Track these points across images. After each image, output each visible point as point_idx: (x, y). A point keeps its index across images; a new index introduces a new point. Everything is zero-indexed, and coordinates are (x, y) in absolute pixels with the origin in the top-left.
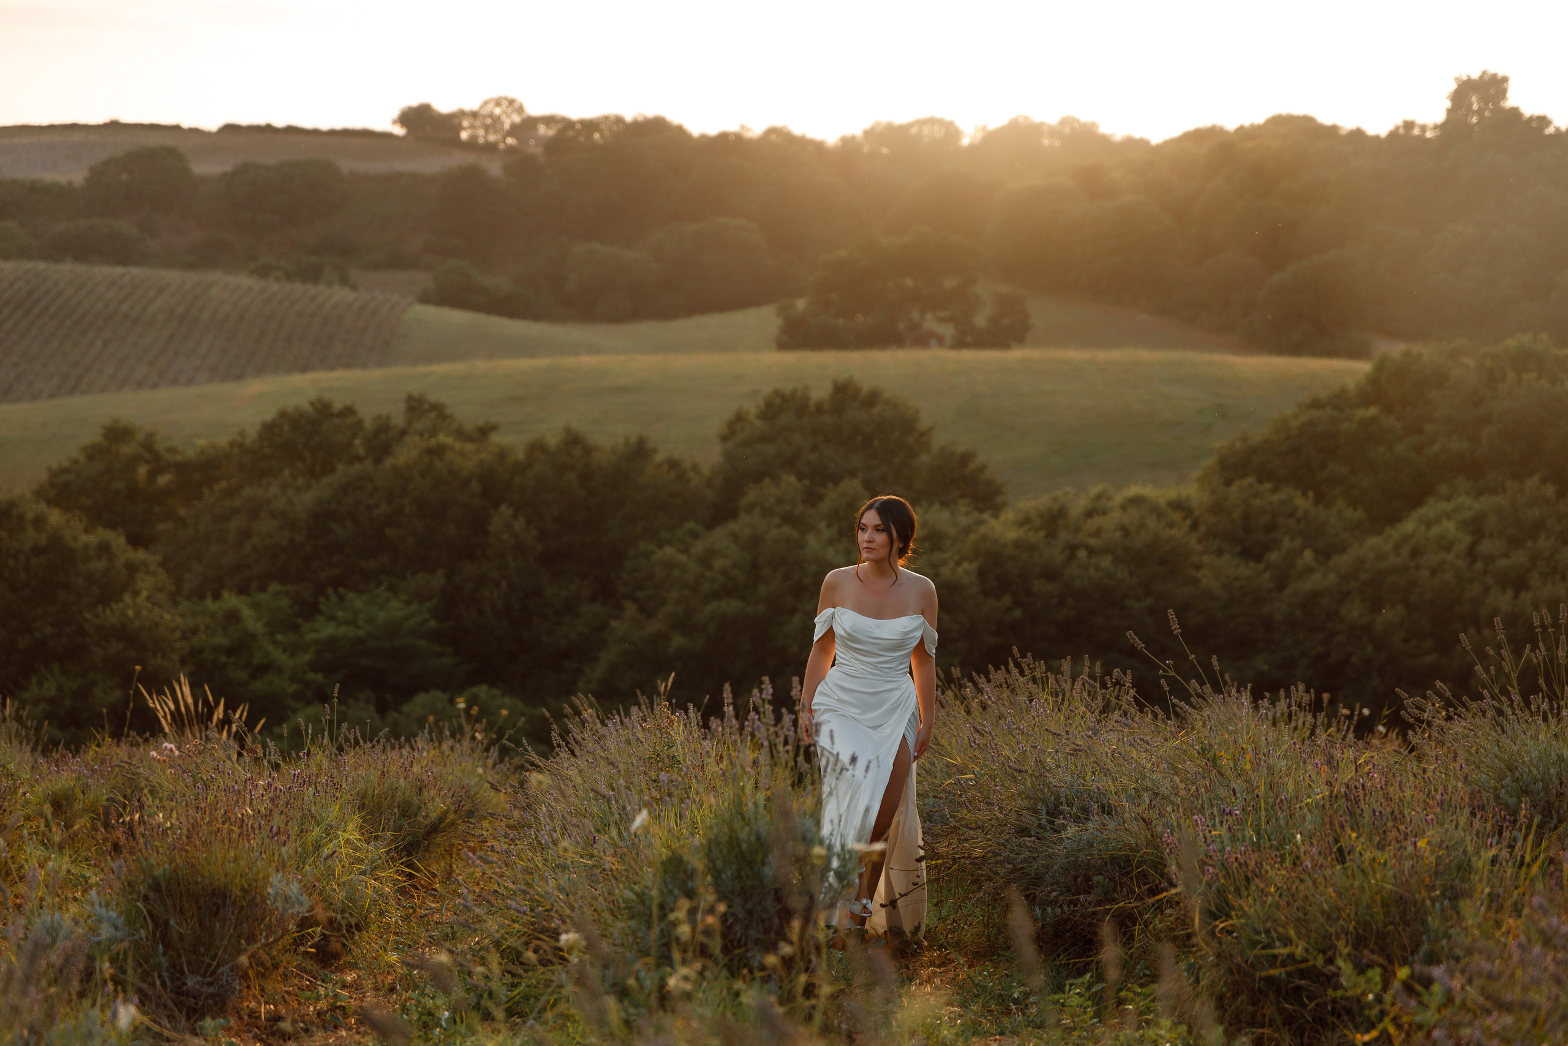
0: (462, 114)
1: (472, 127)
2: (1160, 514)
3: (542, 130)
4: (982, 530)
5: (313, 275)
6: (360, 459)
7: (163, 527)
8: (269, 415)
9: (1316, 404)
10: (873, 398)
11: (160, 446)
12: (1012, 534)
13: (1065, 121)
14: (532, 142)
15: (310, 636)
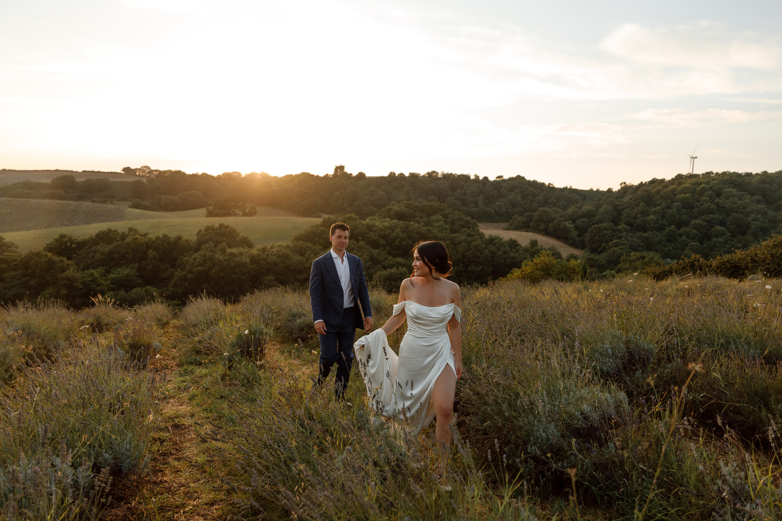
0: (137, 169)
1: (139, 172)
2: (284, 248)
3: (154, 173)
4: (250, 252)
5: (105, 202)
6: (119, 241)
7: (74, 256)
8: (97, 232)
9: (312, 227)
10: (227, 227)
11: (73, 239)
12: (256, 253)
13: (262, 173)
14: (152, 175)
15: (109, 277)
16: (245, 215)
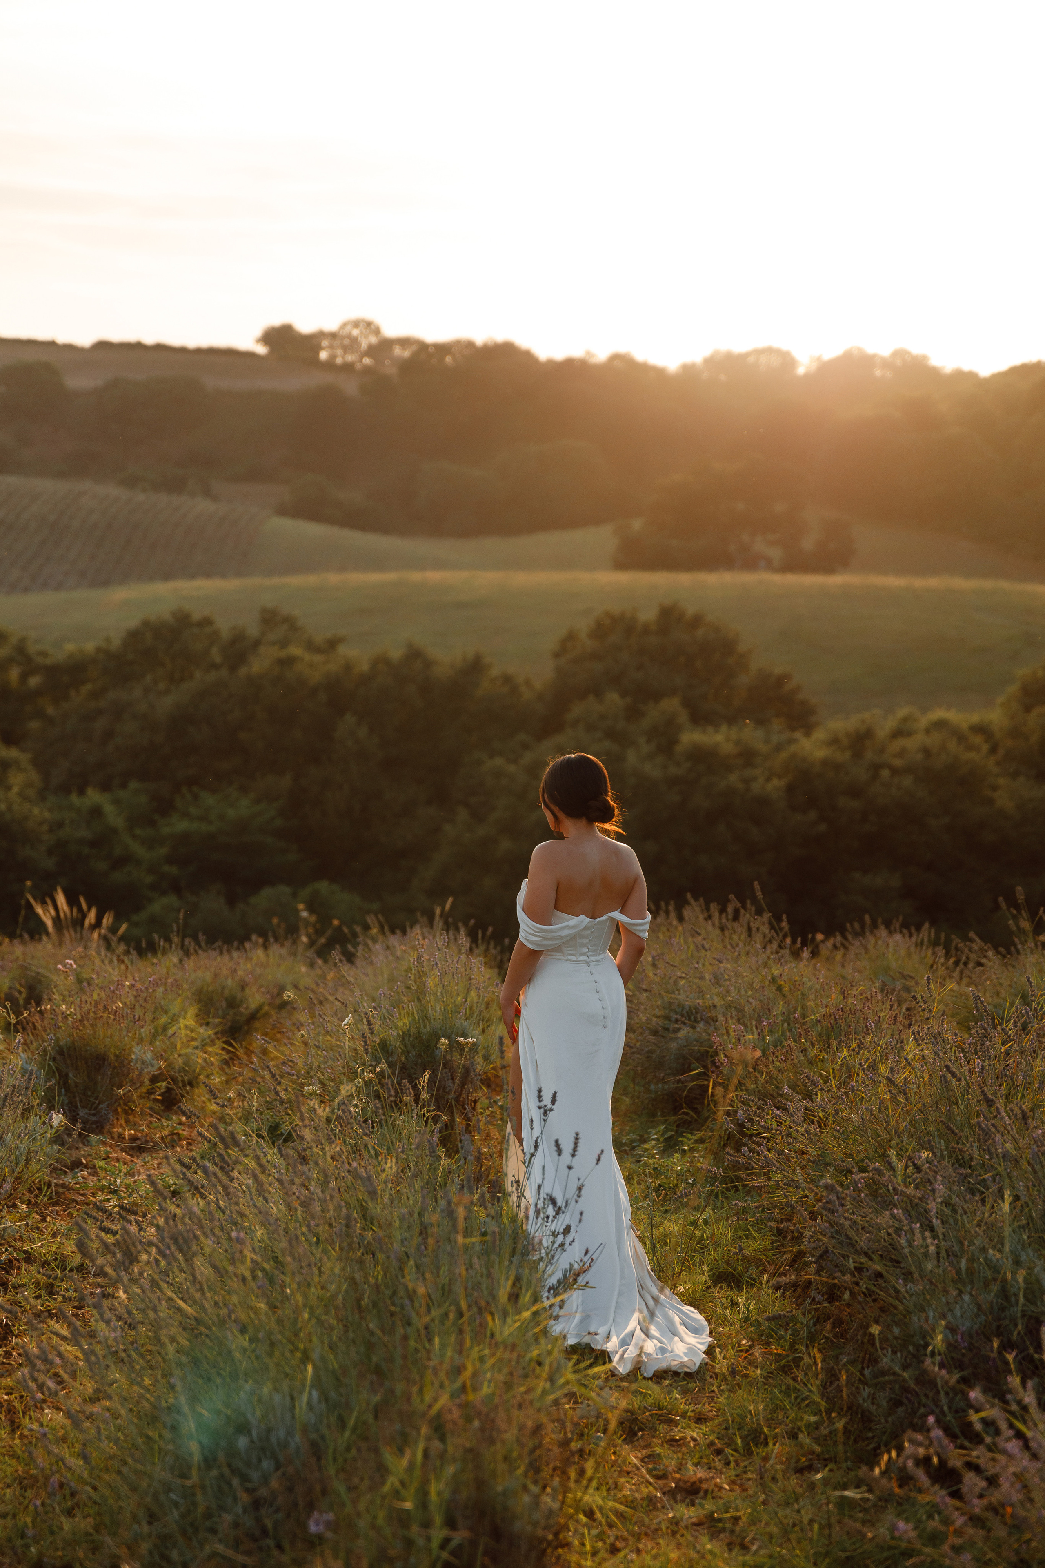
0: (321, 335)
1: (331, 347)
2: (960, 737)
3: (397, 351)
4: (793, 748)
5: (176, 486)
6: (215, 666)
7: (34, 725)
8: (133, 622)
10: (697, 621)
11: (32, 649)
12: (821, 753)
13: (897, 353)
14: (387, 362)
15: (166, 830)
16: (791, 566)
